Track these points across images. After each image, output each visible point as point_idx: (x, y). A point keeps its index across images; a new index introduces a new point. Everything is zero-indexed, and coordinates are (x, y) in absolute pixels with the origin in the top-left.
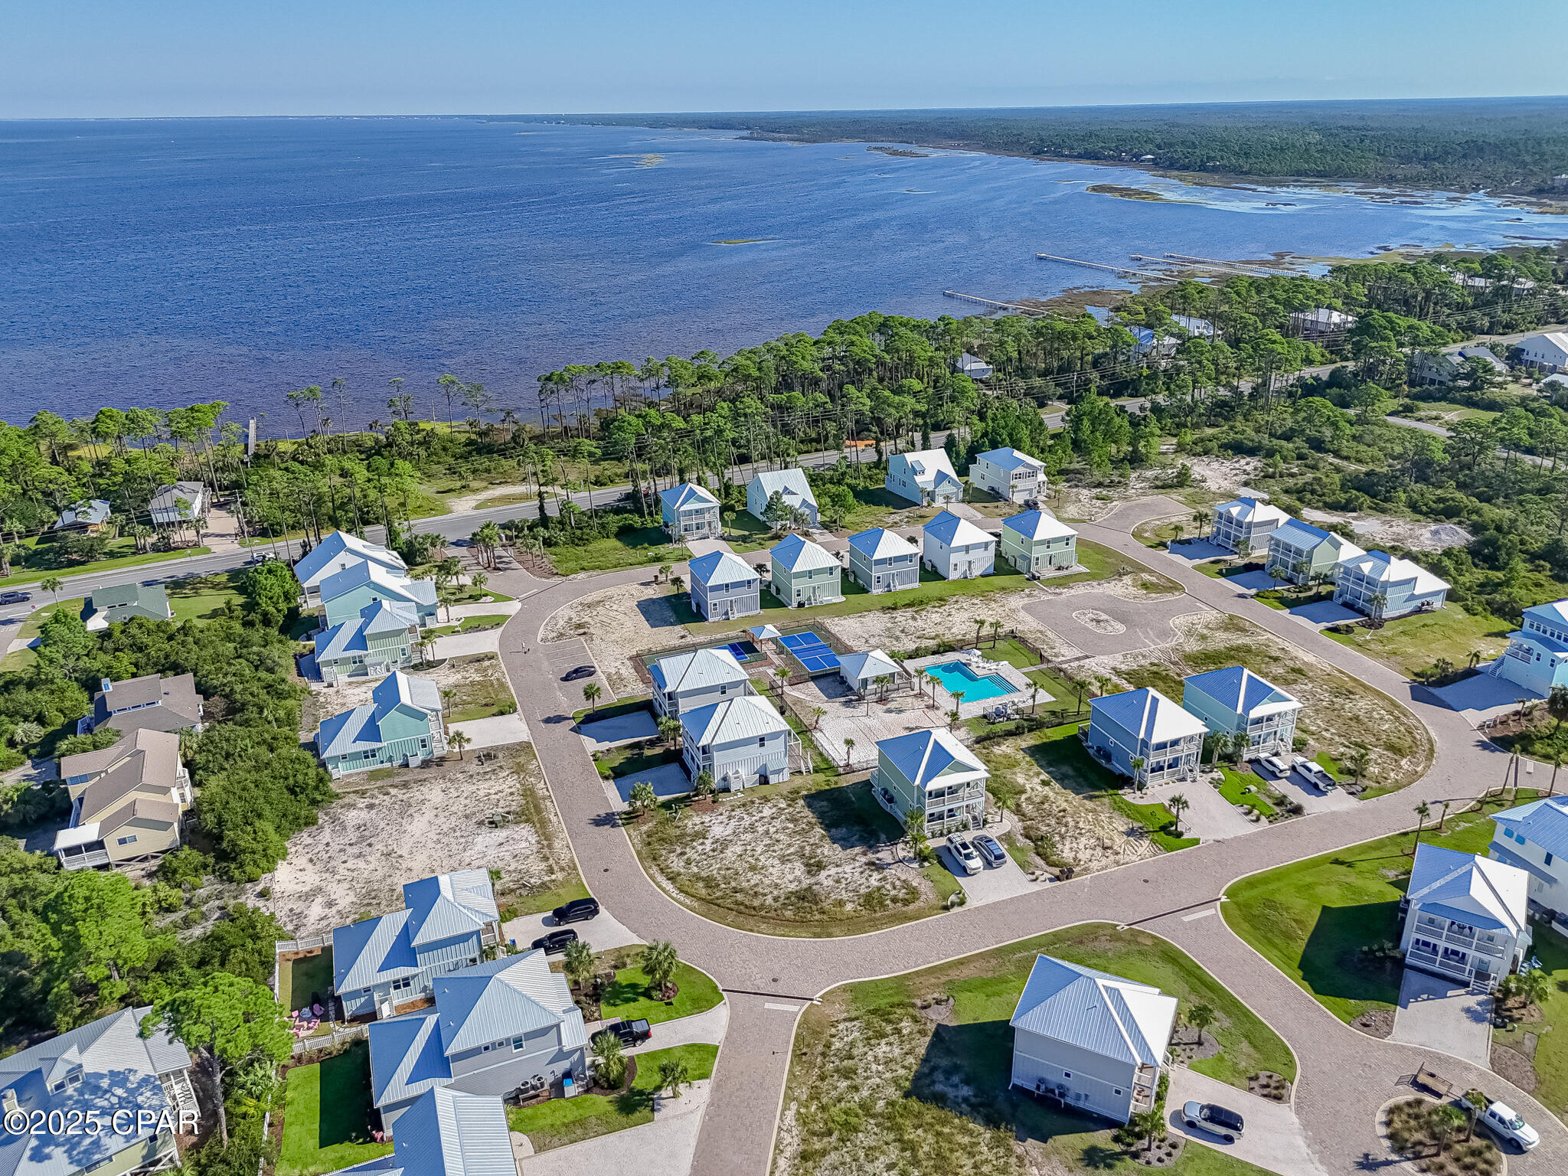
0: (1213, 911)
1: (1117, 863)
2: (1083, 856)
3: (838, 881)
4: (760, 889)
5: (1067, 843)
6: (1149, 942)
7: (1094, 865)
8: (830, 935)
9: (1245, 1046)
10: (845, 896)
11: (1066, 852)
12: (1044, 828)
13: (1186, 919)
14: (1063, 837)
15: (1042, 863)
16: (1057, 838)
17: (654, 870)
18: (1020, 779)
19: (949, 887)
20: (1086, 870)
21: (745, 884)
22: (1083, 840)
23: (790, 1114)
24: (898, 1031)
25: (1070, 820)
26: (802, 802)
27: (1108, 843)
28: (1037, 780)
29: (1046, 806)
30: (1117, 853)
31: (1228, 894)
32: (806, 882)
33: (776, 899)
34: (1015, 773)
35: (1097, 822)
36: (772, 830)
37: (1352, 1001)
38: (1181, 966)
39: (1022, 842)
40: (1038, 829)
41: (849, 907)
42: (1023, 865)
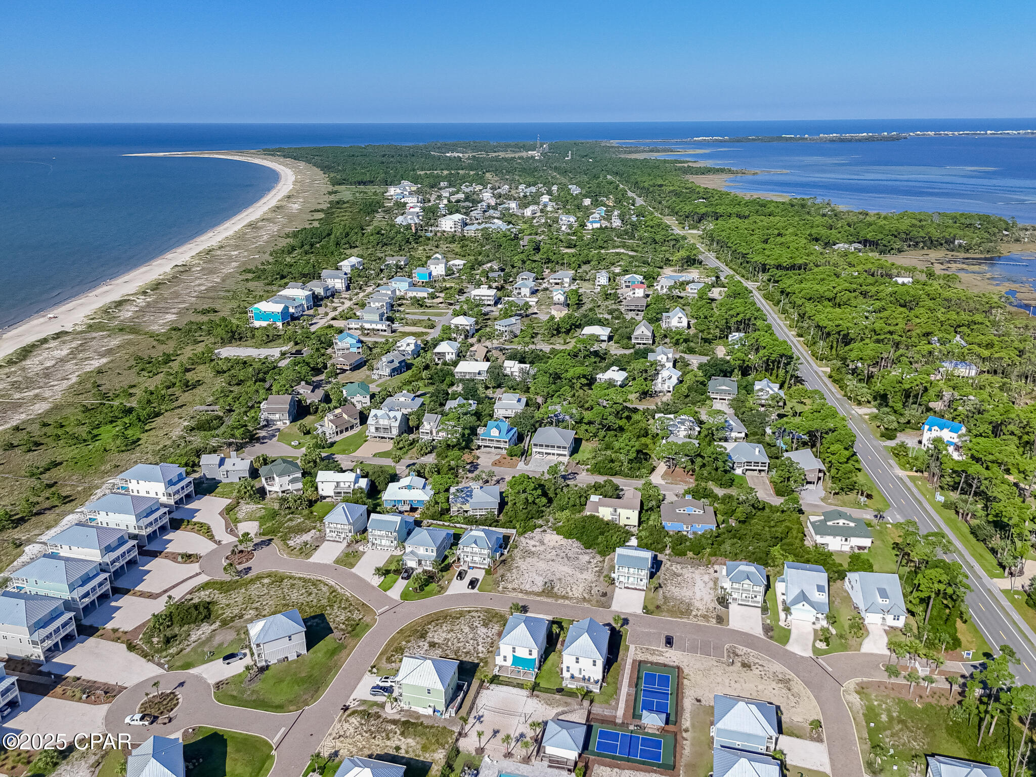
0: (274, 742)
1: (330, 735)
2: (346, 726)
3: (419, 646)
4: (439, 626)
5: (357, 724)
6: (291, 708)
7: (339, 726)
8: (398, 633)
9: (235, 693)
10: (410, 644)
11: (355, 720)
12: (373, 722)
13: (283, 729)
14: (362, 724)
15: (359, 709)
16: (363, 722)
17: (479, 609)
18: (410, 741)
19: (380, 673)
20: (340, 721)
21: (445, 624)
22: (352, 730)
23: (349, 594)
24: (344, 623)
25: (367, 735)
26: (476, 661)
27: (342, 739)
28: (403, 747)
29: (384, 734)
30: (334, 739)
31: (272, 757)
32: (428, 639)
33: (429, 629)
34: (418, 743)
35: (354, 744)
36: (467, 644)
37: (201, 738)
38: (272, 707)
39: (375, 709)
40: (375, 720)
41: (404, 643)
42: (364, 702)
